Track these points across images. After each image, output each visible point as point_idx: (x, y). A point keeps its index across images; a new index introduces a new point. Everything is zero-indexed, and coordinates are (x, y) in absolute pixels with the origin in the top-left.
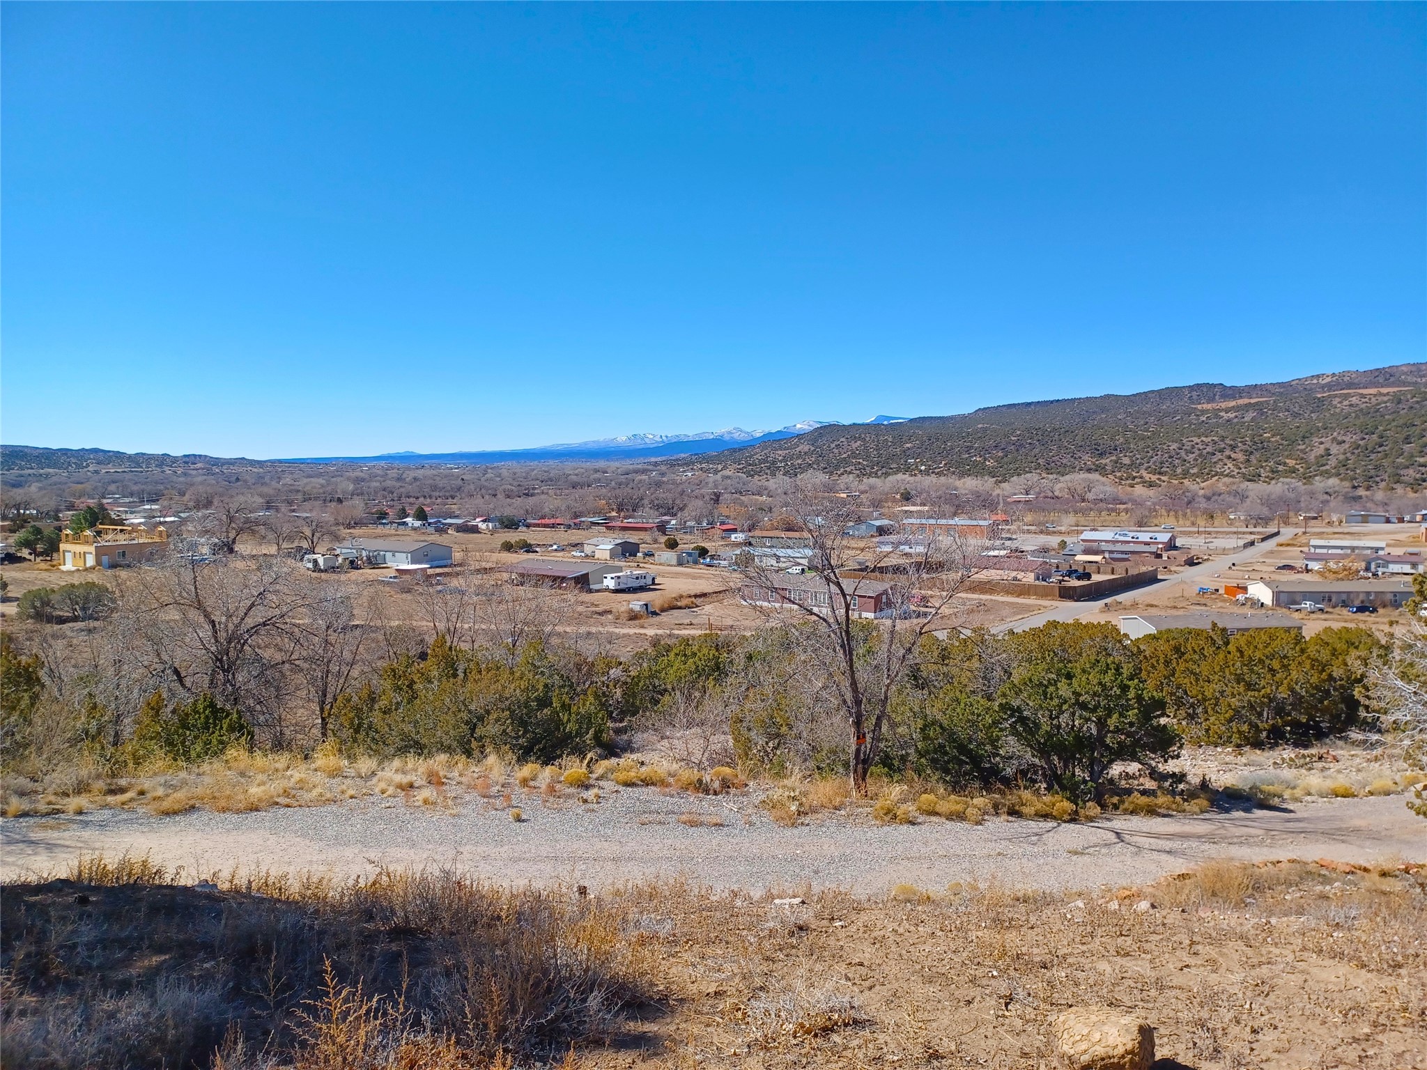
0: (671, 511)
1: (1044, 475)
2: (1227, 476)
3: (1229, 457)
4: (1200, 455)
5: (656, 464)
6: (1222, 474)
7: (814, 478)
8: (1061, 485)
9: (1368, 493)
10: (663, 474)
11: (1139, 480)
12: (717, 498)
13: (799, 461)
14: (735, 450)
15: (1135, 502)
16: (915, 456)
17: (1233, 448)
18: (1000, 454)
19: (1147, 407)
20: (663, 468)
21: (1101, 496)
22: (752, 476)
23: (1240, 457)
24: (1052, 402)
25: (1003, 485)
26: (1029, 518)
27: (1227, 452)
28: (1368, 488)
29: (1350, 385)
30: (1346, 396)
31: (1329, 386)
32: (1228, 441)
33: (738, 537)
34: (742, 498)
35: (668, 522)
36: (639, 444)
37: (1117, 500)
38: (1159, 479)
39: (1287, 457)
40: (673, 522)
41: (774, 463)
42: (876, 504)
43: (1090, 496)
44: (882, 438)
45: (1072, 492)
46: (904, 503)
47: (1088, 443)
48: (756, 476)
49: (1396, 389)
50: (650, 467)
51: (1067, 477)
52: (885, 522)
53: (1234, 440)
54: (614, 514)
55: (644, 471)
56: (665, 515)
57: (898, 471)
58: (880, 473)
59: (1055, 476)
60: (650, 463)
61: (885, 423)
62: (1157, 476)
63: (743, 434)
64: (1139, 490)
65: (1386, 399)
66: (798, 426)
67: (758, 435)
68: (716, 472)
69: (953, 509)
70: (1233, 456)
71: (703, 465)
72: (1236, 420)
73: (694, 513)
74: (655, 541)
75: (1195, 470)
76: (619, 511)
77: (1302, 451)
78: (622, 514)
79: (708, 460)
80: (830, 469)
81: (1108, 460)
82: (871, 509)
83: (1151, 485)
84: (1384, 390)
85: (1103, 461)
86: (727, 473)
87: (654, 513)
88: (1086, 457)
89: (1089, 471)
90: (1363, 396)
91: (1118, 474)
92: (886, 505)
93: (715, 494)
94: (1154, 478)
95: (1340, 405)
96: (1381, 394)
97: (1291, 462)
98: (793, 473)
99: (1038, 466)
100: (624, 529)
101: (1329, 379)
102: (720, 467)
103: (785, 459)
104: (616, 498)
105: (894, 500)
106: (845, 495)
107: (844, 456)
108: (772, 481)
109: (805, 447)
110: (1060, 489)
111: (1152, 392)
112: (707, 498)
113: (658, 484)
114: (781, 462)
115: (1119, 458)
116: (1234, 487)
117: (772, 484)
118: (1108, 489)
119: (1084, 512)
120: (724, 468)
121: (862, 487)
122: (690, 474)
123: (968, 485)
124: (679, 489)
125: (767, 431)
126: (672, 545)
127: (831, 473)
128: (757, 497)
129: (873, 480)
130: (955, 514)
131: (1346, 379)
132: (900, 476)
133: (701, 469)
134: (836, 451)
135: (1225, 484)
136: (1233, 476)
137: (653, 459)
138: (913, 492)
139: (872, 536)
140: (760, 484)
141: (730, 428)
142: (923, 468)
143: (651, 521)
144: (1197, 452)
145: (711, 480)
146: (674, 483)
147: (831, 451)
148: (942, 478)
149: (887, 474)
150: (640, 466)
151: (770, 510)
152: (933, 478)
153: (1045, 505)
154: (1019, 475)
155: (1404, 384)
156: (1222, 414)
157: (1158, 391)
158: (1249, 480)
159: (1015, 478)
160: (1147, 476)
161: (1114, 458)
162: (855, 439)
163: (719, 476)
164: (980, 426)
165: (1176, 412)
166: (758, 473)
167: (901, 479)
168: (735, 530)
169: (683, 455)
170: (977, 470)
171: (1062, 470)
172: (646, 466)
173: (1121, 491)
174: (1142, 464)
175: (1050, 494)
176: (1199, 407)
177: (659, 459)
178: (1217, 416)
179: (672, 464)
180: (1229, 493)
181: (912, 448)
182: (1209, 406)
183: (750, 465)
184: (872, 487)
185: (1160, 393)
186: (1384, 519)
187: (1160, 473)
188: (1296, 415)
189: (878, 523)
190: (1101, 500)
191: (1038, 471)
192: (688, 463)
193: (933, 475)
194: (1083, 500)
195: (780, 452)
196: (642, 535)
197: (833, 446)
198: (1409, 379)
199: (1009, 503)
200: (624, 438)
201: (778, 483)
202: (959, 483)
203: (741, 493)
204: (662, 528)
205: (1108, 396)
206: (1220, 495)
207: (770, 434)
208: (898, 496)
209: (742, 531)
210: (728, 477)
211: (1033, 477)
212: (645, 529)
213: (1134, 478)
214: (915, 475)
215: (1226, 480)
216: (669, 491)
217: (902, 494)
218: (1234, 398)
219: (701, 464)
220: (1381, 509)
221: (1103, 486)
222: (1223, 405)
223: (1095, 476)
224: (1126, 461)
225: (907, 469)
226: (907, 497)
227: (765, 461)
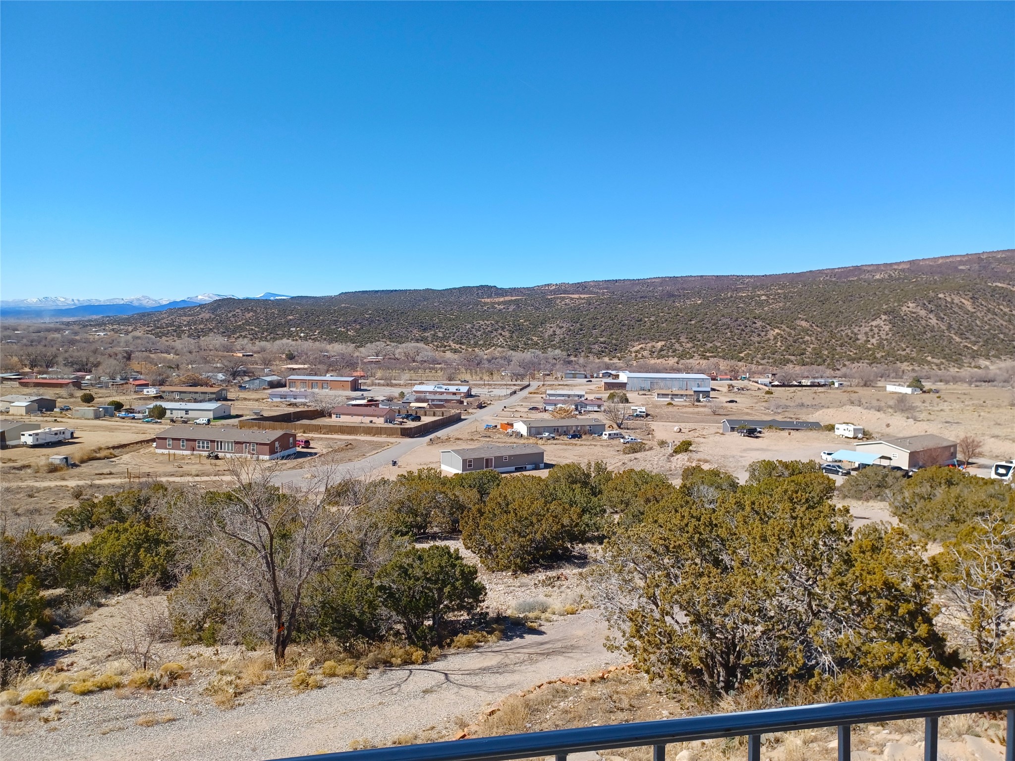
0: (84, 367)
1: (388, 343)
2: (500, 346)
3: (501, 334)
4: (484, 333)
5: (68, 324)
6: (497, 345)
7: (216, 340)
8: (400, 350)
9: (575, 359)
10: (76, 333)
11: (448, 348)
12: (129, 357)
13: (202, 326)
14: (143, 315)
15: (446, 362)
16: (296, 325)
17: (503, 328)
18: (358, 327)
19: (452, 299)
20: (76, 328)
21: (426, 358)
22: (160, 337)
23: (507, 334)
24: (392, 291)
25: (361, 349)
26: (379, 374)
27: (500, 331)
28: (575, 356)
29: (565, 292)
30: (563, 299)
31: (554, 292)
32: (500, 324)
33: (152, 391)
34: (152, 356)
35: (83, 378)
36: (50, 306)
37: (435, 361)
38: (460, 347)
39: (533, 335)
40: (88, 377)
41: (179, 327)
42: (267, 363)
43: (419, 358)
44: (269, 311)
45: (407, 355)
46: (289, 361)
47: (416, 322)
48: (164, 338)
49: (588, 296)
50: (63, 327)
51: (404, 345)
52: (275, 378)
53: (503, 323)
54: (27, 370)
55: (57, 330)
56: (79, 371)
57: (283, 336)
58: (269, 338)
59: (395, 344)
60: (63, 323)
61: (272, 298)
62: (459, 346)
63: (151, 302)
64: (449, 355)
65: (583, 301)
66: (200, 297)
67: (164, 303)
68: (127, 333)
69: (325, 368)
70: (503, 333)
71: (115, 327)
72: (504, 310)
73: (108, 371)
74: (72, 396)
75: (481, 342)
76: (32, 366)
77: (541, 331)
78: (36, 369)
79: (120, 322)
80: (228, 332)
81: (429, 334)
82: (263, 367)
83: (455, 351)
84: (583, 296)
85: (426, 334)
86: (137, 333)
87: (68, 370)
88: (415, 331)
89: (417, 341)
90: (572, 299)
91: (436, 344)
92: (275, 363)
93: (126, 352)
94: (457, 346)
95: (560, 304)
96: (581, 298)
97: (535, 339)
98: (197, 335)
99: (384, 336)
100: (37, 385)
101: (554, 287)
102: (130, 329)
103: (189, 324)
104: (29, 355)
105: (281, 359)
106: (241, 355)
107: (240, 323)
108: (178, 342)
109: (206, 315)
110: (399, 353)
111: (455, 289)
112: (120, 356)
113: (72, 342)
114: (185, 326)
115: (436, 333)
116: (504, 354)
117: (178, 344)
118: (430, 354)
119: (415, 370)
120: (135, 329)
121: (255, 349)
122: (102, 334)
123: (336, 349)
124: (93, 347)
125: (172, 299)
126: (88, 399)
127: (229, 337)
128: (165, 355)
129: (263, 343)
130: (327, 371)
131: (563, 287)
132: (285, 341)
133: (113, 330)
134: (232, 319)
135: (498, 351)
136: (503, 347)
137: (65, 319)
138: (296, 353)
139: (264, 389)
140: (167, 343)
141: (139, 296)
142: (302, 335)
143: (65, 376)
144: (482, 330)
145: (123, 340)
146: (87, 341)
147: (228, 319)
148: (317, 343)
149: (274, 339)
150: (52, 326)
151: (178, 366)
152: (310, 343)
153: (390, 363)
154: (372, 342)
155: (591, 293)
156: (496, 306)
157: (458, 288)
158: (512, 350)
159: (369, 345)
160: (453, 345)
161: (432, 332)
162: (249, 311)
163: (130, 337)
164: (343, 305)
165: (469, 303)
166: (166, 335)
167: (286, 343)
168: (147, 385)
169: (95, 317)
170: (342, 338)
171: (400, 340)
172: (58, 326)
173: (438, 355)
174: (449, 337)
175: (393, 357)
176: (483, 300)
177: (71, 319)
178: (494, 307)
179: (85, 325)
180: (501, 358)
181: (294, 320)
182: (488, 300)
183: (158, 328)
184: (263, 350)
185: (460, 289)
186: (583, 376)
187: (461, 344)
188: (537, 309)
189: (269, 379)
190: (425, 361)
191: (384, 340)
192: (100, 324)
193: (310, 341)
194: (414, 361)
195: (184, 318)
196: (58, 391)
197: (230, 315)
198: (595, 290)
199: (365, 363)
200: (35, 300)
201: (183, 343)
202: (329, 347)
203: (150, 351)
204: (77, 384)
205: (428, 290)
206: (496, 359)
207: (175, 302)
208: (284, 356)
209: (153, 385)
210: (138, 338)
211: (381, 345)
212: (61, 385)
213: (445, 346)
214: (297, 340)
215: (499, 349)
216: (83, 349)
217: (287, 355)
218: (503, 296)
219: (112, 325)
220: (582, 369)
221: (427, 351)
222: (497, 300)
223: (421, 345)
224: (440, 334)
225: (290, 335)
226: (291, 357)
227: (172, 325)
